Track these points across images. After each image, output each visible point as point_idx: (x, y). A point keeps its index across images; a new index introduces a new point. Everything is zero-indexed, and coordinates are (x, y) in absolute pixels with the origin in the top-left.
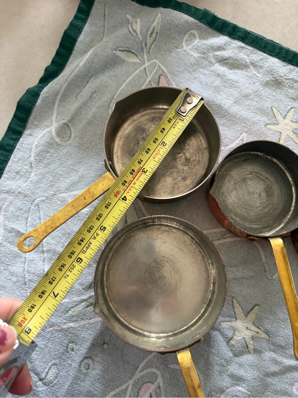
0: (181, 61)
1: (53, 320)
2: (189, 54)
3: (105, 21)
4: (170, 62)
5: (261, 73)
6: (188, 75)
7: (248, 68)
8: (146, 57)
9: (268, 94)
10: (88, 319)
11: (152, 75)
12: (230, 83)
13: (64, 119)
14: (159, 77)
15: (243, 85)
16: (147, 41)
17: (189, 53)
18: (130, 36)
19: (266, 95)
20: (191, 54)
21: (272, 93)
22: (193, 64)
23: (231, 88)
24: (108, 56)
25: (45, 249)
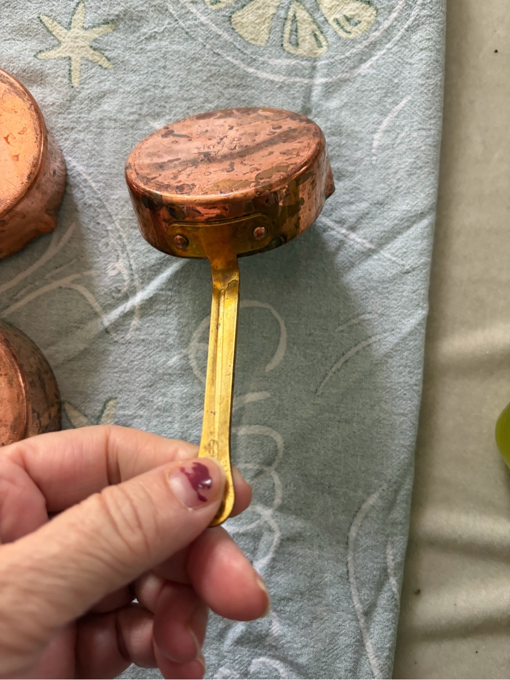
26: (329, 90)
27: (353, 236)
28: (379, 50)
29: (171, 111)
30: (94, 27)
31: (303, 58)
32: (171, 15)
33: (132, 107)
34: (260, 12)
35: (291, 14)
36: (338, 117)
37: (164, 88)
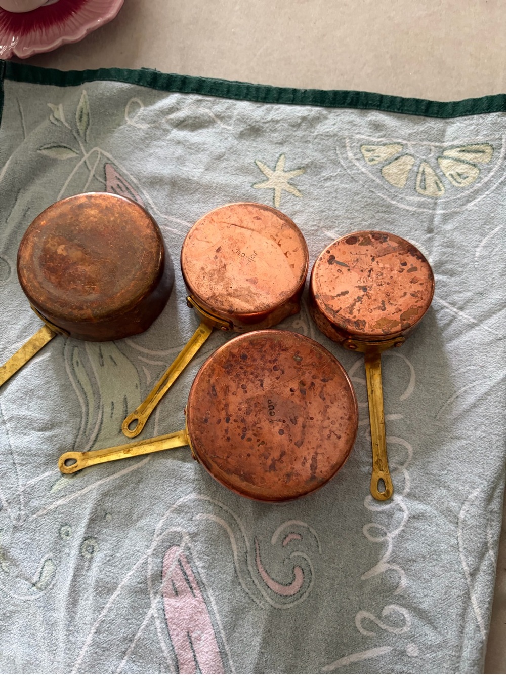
0: (127, 140)
1: (35, 504)
2: (136, 128)
3: (22, 119)
4: (115, 144)
5: (231, 124)
6: (141, 154)
7: (214, 124)
8: (83, 148)
9: (246, 147)
10: (79, 490)
11: (94, 167)
12: (196, 148)
14: (104, 167)
15: (212, 146)
16: (78, 127)
18: (54, 128)
19: (244, 149)
20: (138, 127)
21: (252, 144)
22: (143, 138)
23: (197, 153)
24: (32, 160)
25: (6, 418)
26: (446, 218)
27: (461, 313)
28: (481, 195)
29: (339, 225)
30: (291, 170)
31: (429, 197)
32: (342, 166)
33: (314, 221)
34: (401, 167)
35: (421, 169)
36: (451, 236)
37: (335, 210)
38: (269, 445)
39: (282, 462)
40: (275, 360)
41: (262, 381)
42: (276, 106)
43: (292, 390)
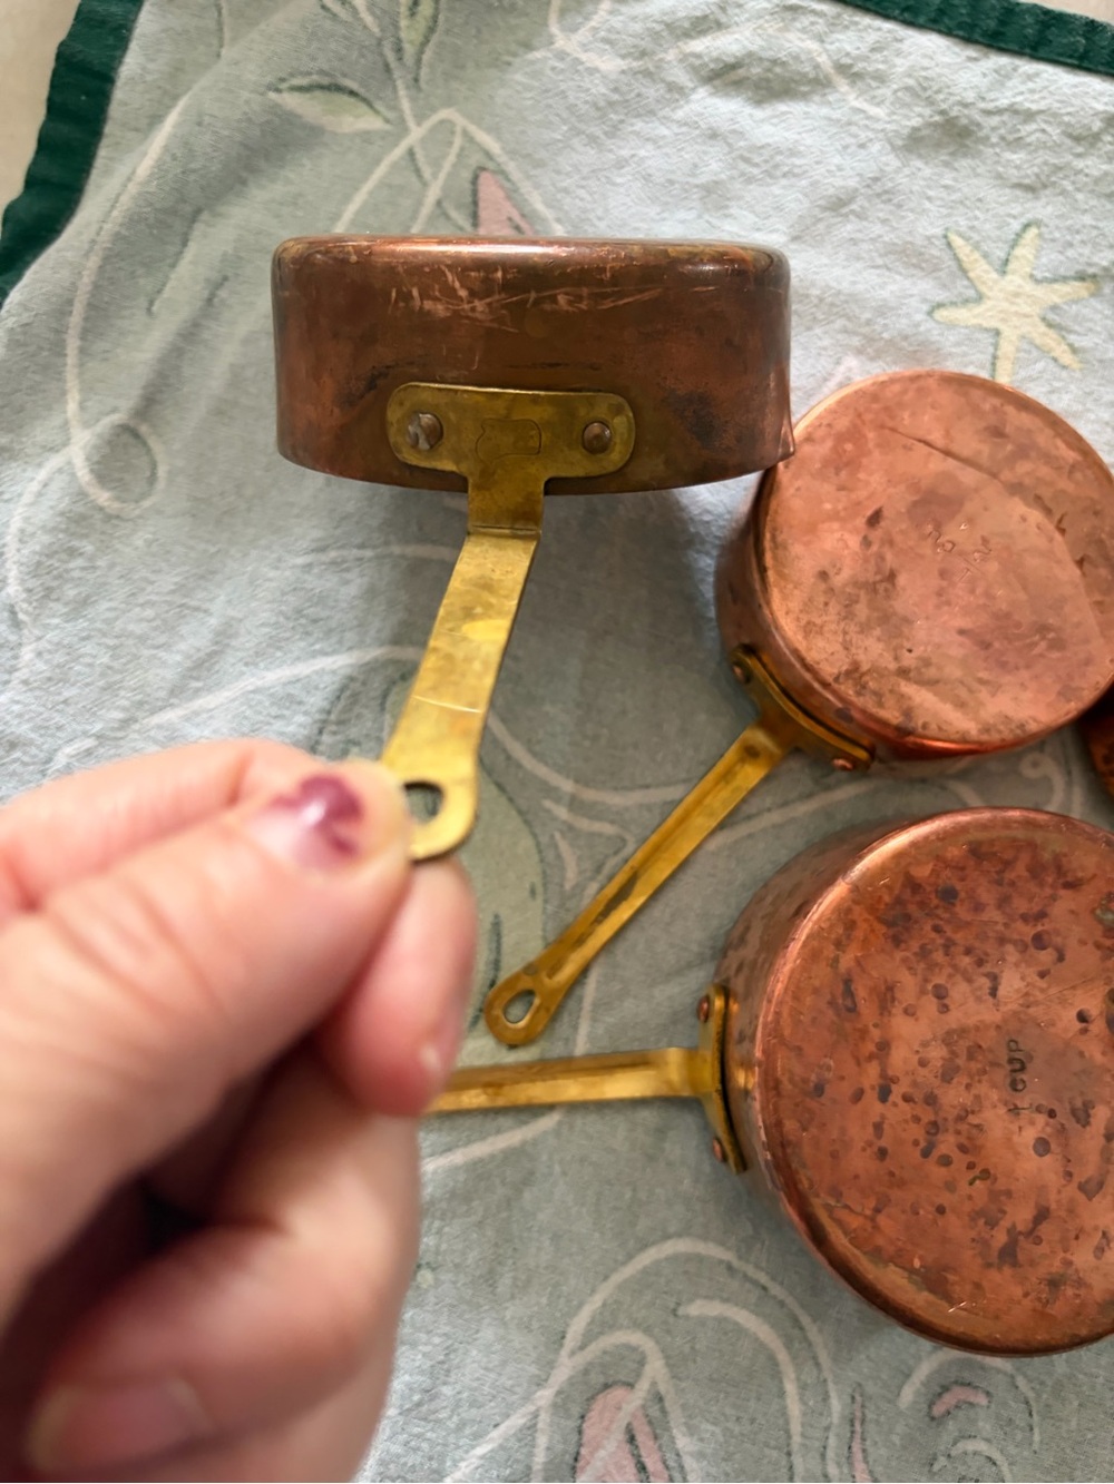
0: (550, 101)
2: (580, 68)
4: (511, 108)
5: (883, 101)
6: (587, 156)
7: (827, 91)
8: (406, 105)
9: (922, 183)
12: (766, 161)
13: (114, 410)
14: (475, 180)
15: (817, 163)
16: (403, 35)
17: (582, 63)
18: (328, 24)
19: (915, 188)
20: (588, 65)
21: (941, 175)
22: (602, 104)
23: (768, 180)
24: (249, 120)
30: (1054, 281)
38: (1001, 1184)
39: (1038, 1241)
40: (1042, 915)
41: (994, 978)
42: (1028, 67)
43: (1082, 1017)
